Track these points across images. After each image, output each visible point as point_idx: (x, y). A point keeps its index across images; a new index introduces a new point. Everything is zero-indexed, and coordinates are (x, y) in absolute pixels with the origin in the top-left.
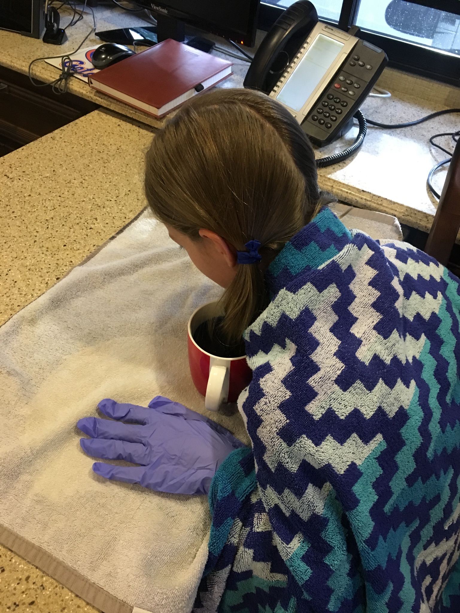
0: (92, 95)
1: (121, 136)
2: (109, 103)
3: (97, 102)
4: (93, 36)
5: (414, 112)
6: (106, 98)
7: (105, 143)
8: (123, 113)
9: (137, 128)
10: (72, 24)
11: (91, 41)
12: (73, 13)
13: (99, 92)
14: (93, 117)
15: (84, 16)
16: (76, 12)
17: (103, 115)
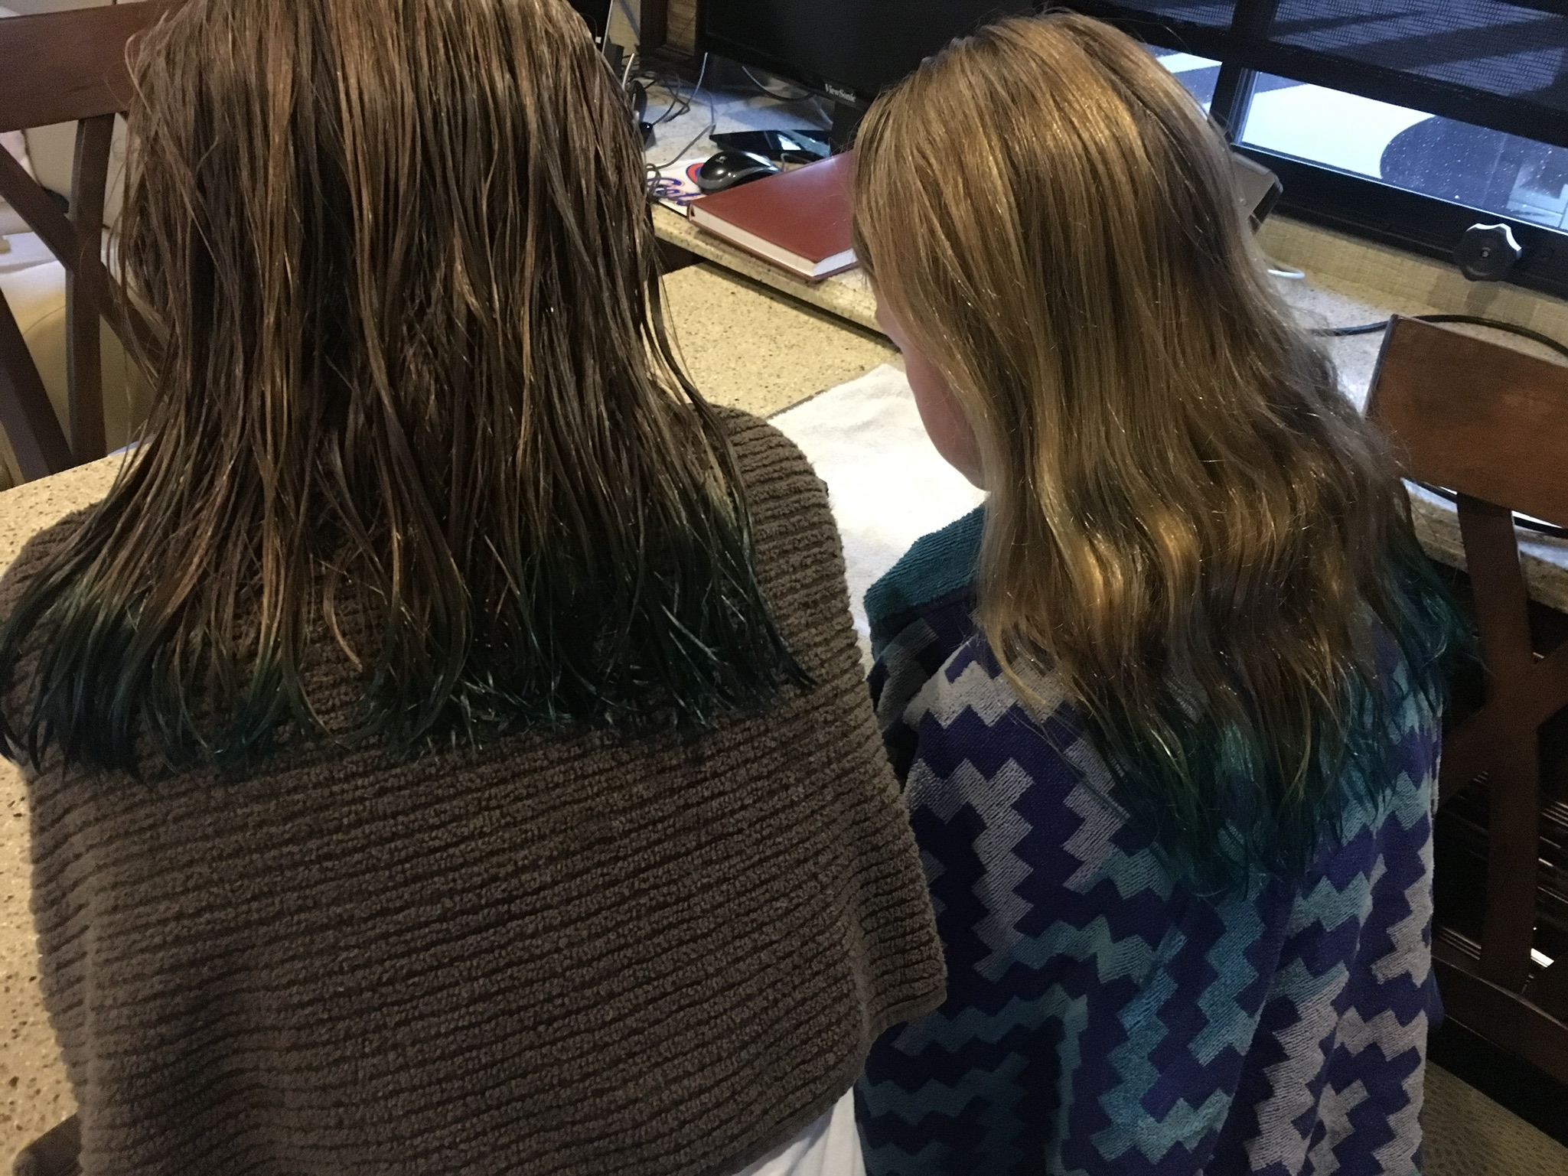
0: (690, 238)
1: (734, 311)
2: (720, 253)
3: (697, 252)
4: (706, 141)
5: (1355, 312)
6: (716, 243)
7: (702, 320)
8: (745, 272)
9: (768, 300)
10: (667, 118)
11: (699, 149)
12: (671, 101)
13: (705, 233)
14: (685, 276)
15: (692, 107)
16: (677, 99)
17: (706, 276)
